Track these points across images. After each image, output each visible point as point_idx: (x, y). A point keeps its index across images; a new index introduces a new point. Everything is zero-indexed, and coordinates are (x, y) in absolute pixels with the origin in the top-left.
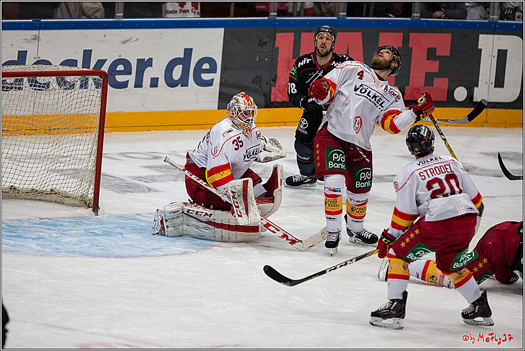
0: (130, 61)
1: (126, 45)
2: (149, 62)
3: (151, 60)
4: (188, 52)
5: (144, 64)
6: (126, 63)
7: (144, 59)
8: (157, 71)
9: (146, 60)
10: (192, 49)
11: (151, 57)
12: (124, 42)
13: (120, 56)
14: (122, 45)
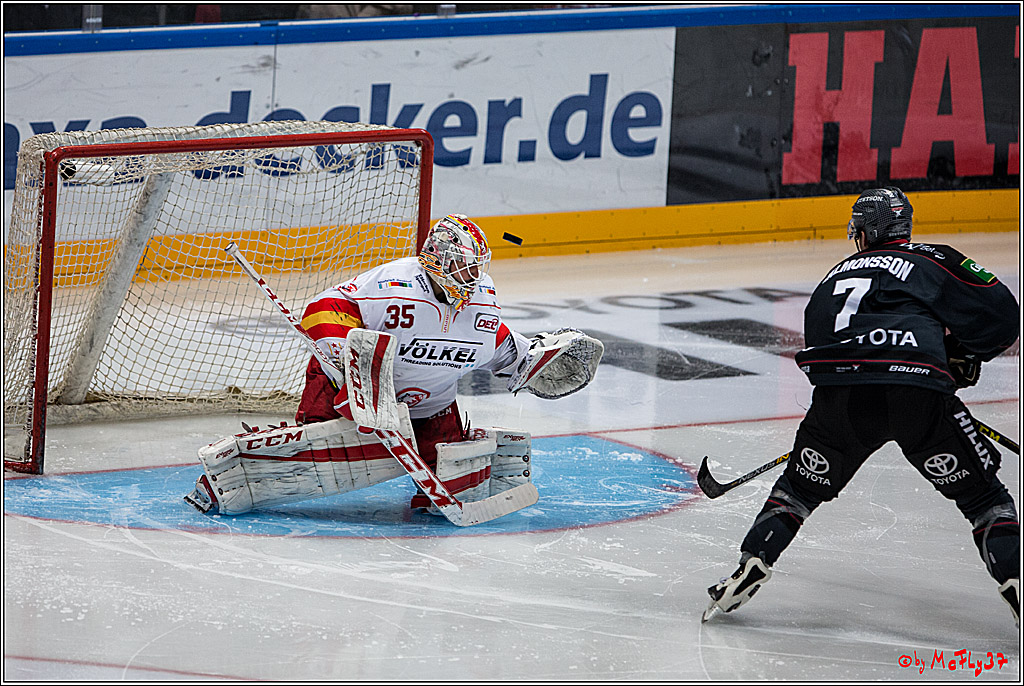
0: (474, 106)
1: (463, 71)
2: (515, 108)
3: (517, 102)
4: (599, 82)
5: (504, 112)
6: (464, 110)
7: (503, 102)
8: (531, 125)
9: (507, 103)
10: (606, 76)
11: (518, 96)
12: (461, 65)
13: (452, 96)
14: (455, 71)
